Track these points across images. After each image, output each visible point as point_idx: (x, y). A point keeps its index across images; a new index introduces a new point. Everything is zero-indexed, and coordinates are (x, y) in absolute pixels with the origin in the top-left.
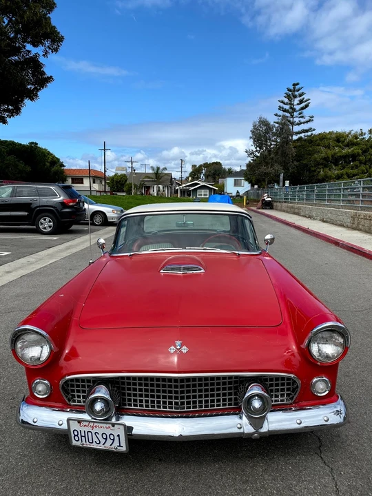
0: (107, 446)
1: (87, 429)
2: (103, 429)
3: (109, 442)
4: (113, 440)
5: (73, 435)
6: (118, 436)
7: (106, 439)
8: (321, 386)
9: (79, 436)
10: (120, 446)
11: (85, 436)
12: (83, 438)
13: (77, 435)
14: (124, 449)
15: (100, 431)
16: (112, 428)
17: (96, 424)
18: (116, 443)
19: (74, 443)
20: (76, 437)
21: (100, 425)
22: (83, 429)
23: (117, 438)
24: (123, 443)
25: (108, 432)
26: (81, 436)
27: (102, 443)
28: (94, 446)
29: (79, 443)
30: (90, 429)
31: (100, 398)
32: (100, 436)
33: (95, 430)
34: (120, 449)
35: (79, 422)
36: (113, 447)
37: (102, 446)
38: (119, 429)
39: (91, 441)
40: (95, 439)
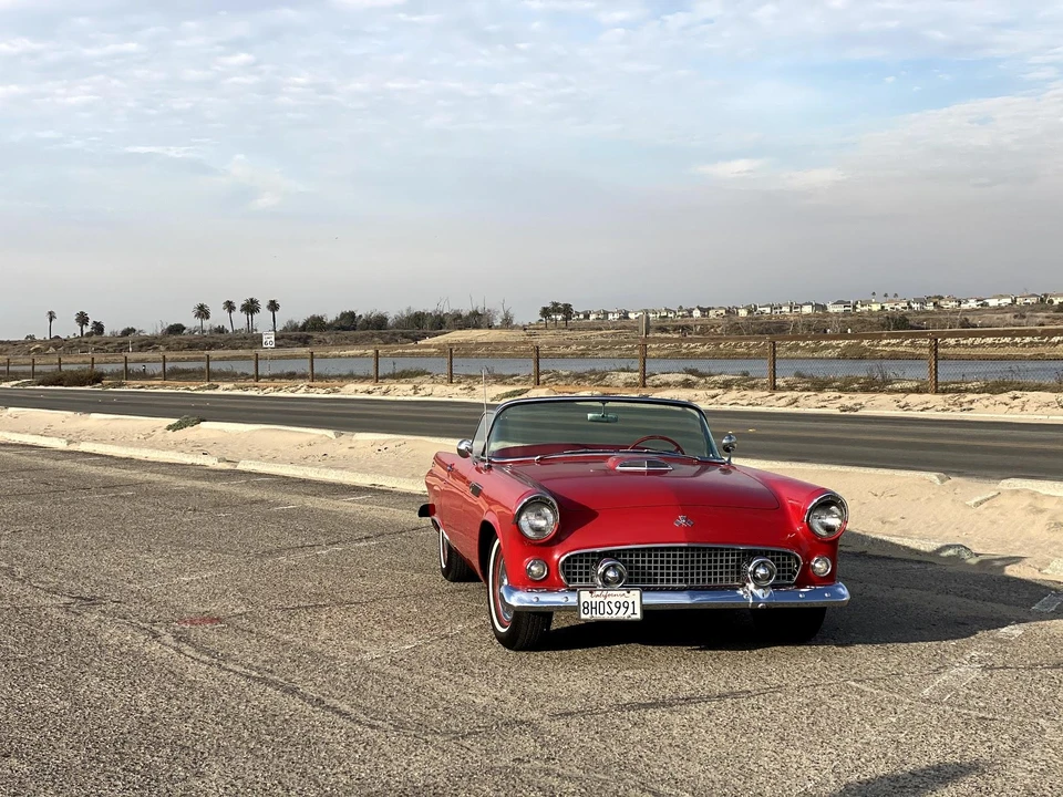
0: (621, 615)
1: (598, 600)
2: (617, 596)
3: (623, 610)
4: (627, 608)
5: (582, 607)
6: (633, 603)
7: (619, 608)
8: (821, 566)
9: (590, 608)
10: (634, 614)
11: (596, 608)
12: (594, 610)
13: (587, 608)
14: (638, 616)
15: (613, 600)
16: (627, 594)
17: (610, 593)
18: (630, 611)
19: (583, 616)
20: (586, 611)
21: (615, 593)
22: (594, 600)
23: (631, 606)
24: (638, 611)
25: (622, 600)
26: (592, 608)
27: (614, 613)
28: (606, 616)
29: (588, 617)
30: (602, 599)
31: (614, 566)
32: (612, 606)
33: (608, 599)
34: (634, 617)
35: (591, 592)
36: (626, 616)
37: (614, 616)
38: (634, 596)
39: (602, 612)
40: (607, 609)
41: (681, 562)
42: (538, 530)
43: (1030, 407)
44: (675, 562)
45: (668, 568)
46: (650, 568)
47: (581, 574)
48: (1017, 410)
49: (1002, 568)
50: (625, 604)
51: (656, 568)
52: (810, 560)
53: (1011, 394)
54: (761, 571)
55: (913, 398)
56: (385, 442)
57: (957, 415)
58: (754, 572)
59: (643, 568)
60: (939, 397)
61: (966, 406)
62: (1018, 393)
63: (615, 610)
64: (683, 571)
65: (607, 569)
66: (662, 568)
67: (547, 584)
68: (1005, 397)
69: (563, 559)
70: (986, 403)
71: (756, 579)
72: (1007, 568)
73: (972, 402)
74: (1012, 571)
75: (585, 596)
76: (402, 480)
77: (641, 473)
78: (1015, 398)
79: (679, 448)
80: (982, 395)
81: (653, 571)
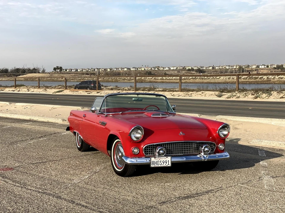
0: (164, 165)
1: (157, 160)
2: (164, 159)
3: (165, 163)
4: (166, 163)
5: (152, 163)
6: (168, 161)
7: (164, 163)
8: (221, 147)
9: (154, 163)
10: (169, 164)
11: (156, 163)
12: (156, 164)
14: (170, 165)
15: (162, 160)
16: (166, 158)
17: (161, 158)
19: (152, 166)
20: (153, 164)
22: (156, 160)
23: (168, 162)
24: (170, 163)
26: (155, 163)
27: (162, 164)
28: (160, 166)
29: (154, 166)
30: (158, 160)
31: (162, 149)
32: (162, 162)
33: (160, 160)
35: (155, 158)
36: (166, 165)
37: (162, 166)
38: (169, 159)
39: (158, 164)
40: (160, 163)
41: (181, 147)
42: (137, 138)
43: (207, 95)
44: (179, 147)
45: (177, 149)
46: (171, 149)
47: (149, 152)
48: (204, 96)
49: (237, 142)
50: (166, 161)
51: (173, 149)
52: (218, 145)
53: (201, 92)
54: (206, 149)
55: (175, 93)
56: (27, 106)
57: (188, 98)
58: (204, 150)
59: (169, 149)
60: (182, 93)
61: (190, 95)
62: (203, 92)
63: (163, 163)
64: (182, 150)
65: (160, 150)
66: (175, 149)
67: (139, 156)
68: (200, 93)
69: (144, 147)
70: (195, 94)
71: (204, 152)
72: (239, 142)
73: (191, 94)
74: (240, 143)
75: (153, 159)
76: (40, 117)
77: (159, 118)
78: (203, 93)
79: (159, 109)
80: (193, 92)
81: (172, 150)
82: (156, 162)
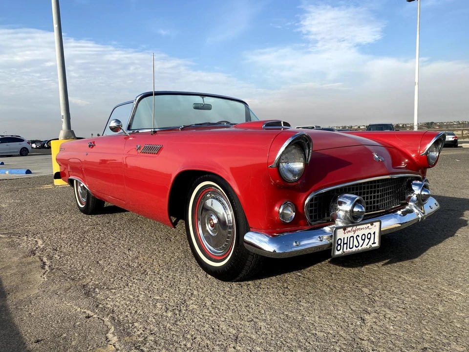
0: (365, 246)
1: (351, 234)
2: (364, 229)
3: (367, 241)
4: (370, 239)
5: (336, 245)
6: (374, 233)
7: (364, 240)
9: (342, 244)
10: (374, 243)
11: (347, 243)
12: (345, 246)
13: (340, 245)
14: (377, 245)
15: (360, 233)
16: (369, 227)
18: (372, 241)
19: (336, 253)
20: (339, 248)
21: (358, 227)
22: (346, 236)
23: (373, 236)
24: (377, 240)
25: (366, 232)
26: (344, 244)
27: (360, 245)
28: (354, 249)
29: (340, 252)
32: (359, 239)
33: (357, 233)
34: (373, 246)
35: (345, 229)
36: (368, 246)
37: (360, 248)
38: (375, 226)
39: (351, 247)
40: (356, 243)
41: (381, 191)
50: (369, 235)
63: (361, 242)
64: (382, 198)
75: (340, 233)
82: (345, 242)
